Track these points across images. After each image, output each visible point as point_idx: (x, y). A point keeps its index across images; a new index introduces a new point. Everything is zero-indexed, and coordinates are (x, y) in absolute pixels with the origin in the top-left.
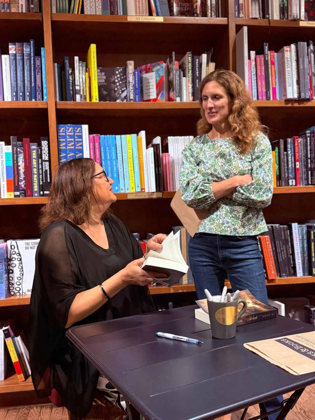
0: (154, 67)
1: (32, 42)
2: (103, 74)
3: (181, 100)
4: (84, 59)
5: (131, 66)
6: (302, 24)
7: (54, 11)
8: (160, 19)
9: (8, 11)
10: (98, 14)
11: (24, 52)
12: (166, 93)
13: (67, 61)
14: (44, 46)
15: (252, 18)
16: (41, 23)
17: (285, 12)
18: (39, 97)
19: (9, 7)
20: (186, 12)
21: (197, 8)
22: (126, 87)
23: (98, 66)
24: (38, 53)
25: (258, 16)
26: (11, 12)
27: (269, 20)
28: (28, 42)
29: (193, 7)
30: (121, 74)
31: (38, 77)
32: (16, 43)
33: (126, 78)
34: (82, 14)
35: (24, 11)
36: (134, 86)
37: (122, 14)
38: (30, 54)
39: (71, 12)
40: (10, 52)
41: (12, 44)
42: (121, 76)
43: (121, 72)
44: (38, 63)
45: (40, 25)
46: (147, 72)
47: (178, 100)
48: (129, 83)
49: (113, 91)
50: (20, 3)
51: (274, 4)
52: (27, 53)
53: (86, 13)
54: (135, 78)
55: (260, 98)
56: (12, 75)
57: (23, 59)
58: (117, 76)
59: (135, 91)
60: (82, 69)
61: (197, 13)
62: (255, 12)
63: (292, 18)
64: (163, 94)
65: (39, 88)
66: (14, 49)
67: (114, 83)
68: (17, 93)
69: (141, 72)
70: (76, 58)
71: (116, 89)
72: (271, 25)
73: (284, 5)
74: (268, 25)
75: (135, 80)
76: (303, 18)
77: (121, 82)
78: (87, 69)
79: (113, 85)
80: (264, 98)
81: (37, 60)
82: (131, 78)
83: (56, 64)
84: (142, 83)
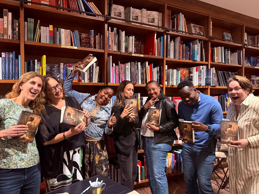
0: (73, 65)
1: (14, 52)
2: (49, 67)
3: (84, 81)
4: (40, 61)
5: (62, 65)
6: (133, 55)
7: (26, 40)
8: (76, 48)
9: (2, 38)
10: (47, 43)
11: (10, 57)
12: (78, 77)
13: (31, 62)
14: (20, 55)
15: (114, 51)
16: (20, 45)
17: (127, 50)
18: (16, 78)
19: (3, 36)
20: (87, 42)
21: (92, 44)
22: (60, 73)
23: (47, 63)
24: (17, 58)
25: (116, 50)
26: (4, 38)
27: (121, 52)
28: (12, 52)
29: (90, 43)
30: (57, 68)
31: (17, 68)
32: (6, 52)
33: (60, 69)
34: (40, 43)
35: (11, 39)
36: (63, 73)
37: (58, 44)
38: (13, 58)
39: (34, 41)
40: (2, 56)
41: (4, 52)
42: (57, 69)
43: (57, 66)
44: (17, 62)
45: (19, 45)
46: (69, 67)
47: (83, 81)
48: (61, 72)
49: (53, 75)
50: (9, 34)
51: (123, 46)
52: (11, 57)
53: (42, 42)
54: (64, 70)
55: (116, 82)
56: (3, 67)
57: (9, 60)
58: (55, 68)
59: (63, 76)
60: (39, 65)
61: (92, 46)
62: (115, 48)
63: (129, 52)
64: (76, 77)
65: (17, 73)
66: (4, 55)
67: (54, 71)
68: (5, 75)
69: (67, 66)
70: (36, 60)
71: (55, 74)
72: (121, 54)
73: (126, 47)
74: (120, 54)
75: (64, 71)
76: (133, 53)
77: (57, 71)
78: (41, 65)
79: (53, 72)
80: (118, 82)
81: (17, 60)
82: (62, 71)
83: (26, 62)
84: (67, 71)
